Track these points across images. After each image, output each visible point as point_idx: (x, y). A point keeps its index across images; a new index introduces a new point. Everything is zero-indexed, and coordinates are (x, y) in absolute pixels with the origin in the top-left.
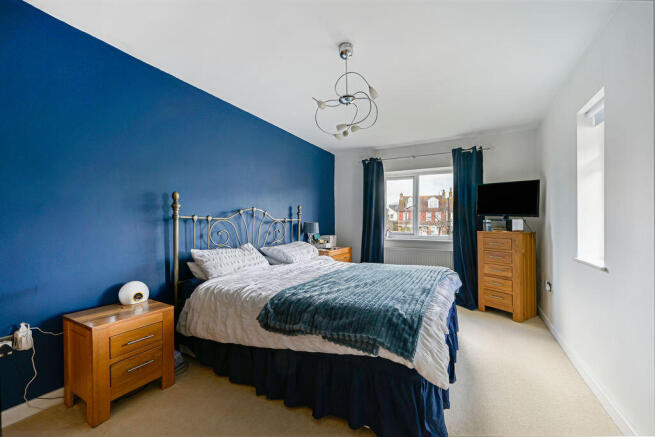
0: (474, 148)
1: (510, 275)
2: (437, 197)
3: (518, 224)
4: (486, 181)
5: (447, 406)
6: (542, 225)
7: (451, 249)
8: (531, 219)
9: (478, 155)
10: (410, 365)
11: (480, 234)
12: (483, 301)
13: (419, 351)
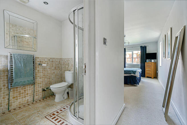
0: (145, 46)
1: (151, 70)
2: (136, 54)
3: (153, 61)
4: (147, 53)
5: (140, 82)
6: (157, 61)
7: (140, 66)
8: (155, 60)
9: (146, 47)
10: (135, 75)
11: (145, 63)
12: (146, 75)
13: (136, 74)
